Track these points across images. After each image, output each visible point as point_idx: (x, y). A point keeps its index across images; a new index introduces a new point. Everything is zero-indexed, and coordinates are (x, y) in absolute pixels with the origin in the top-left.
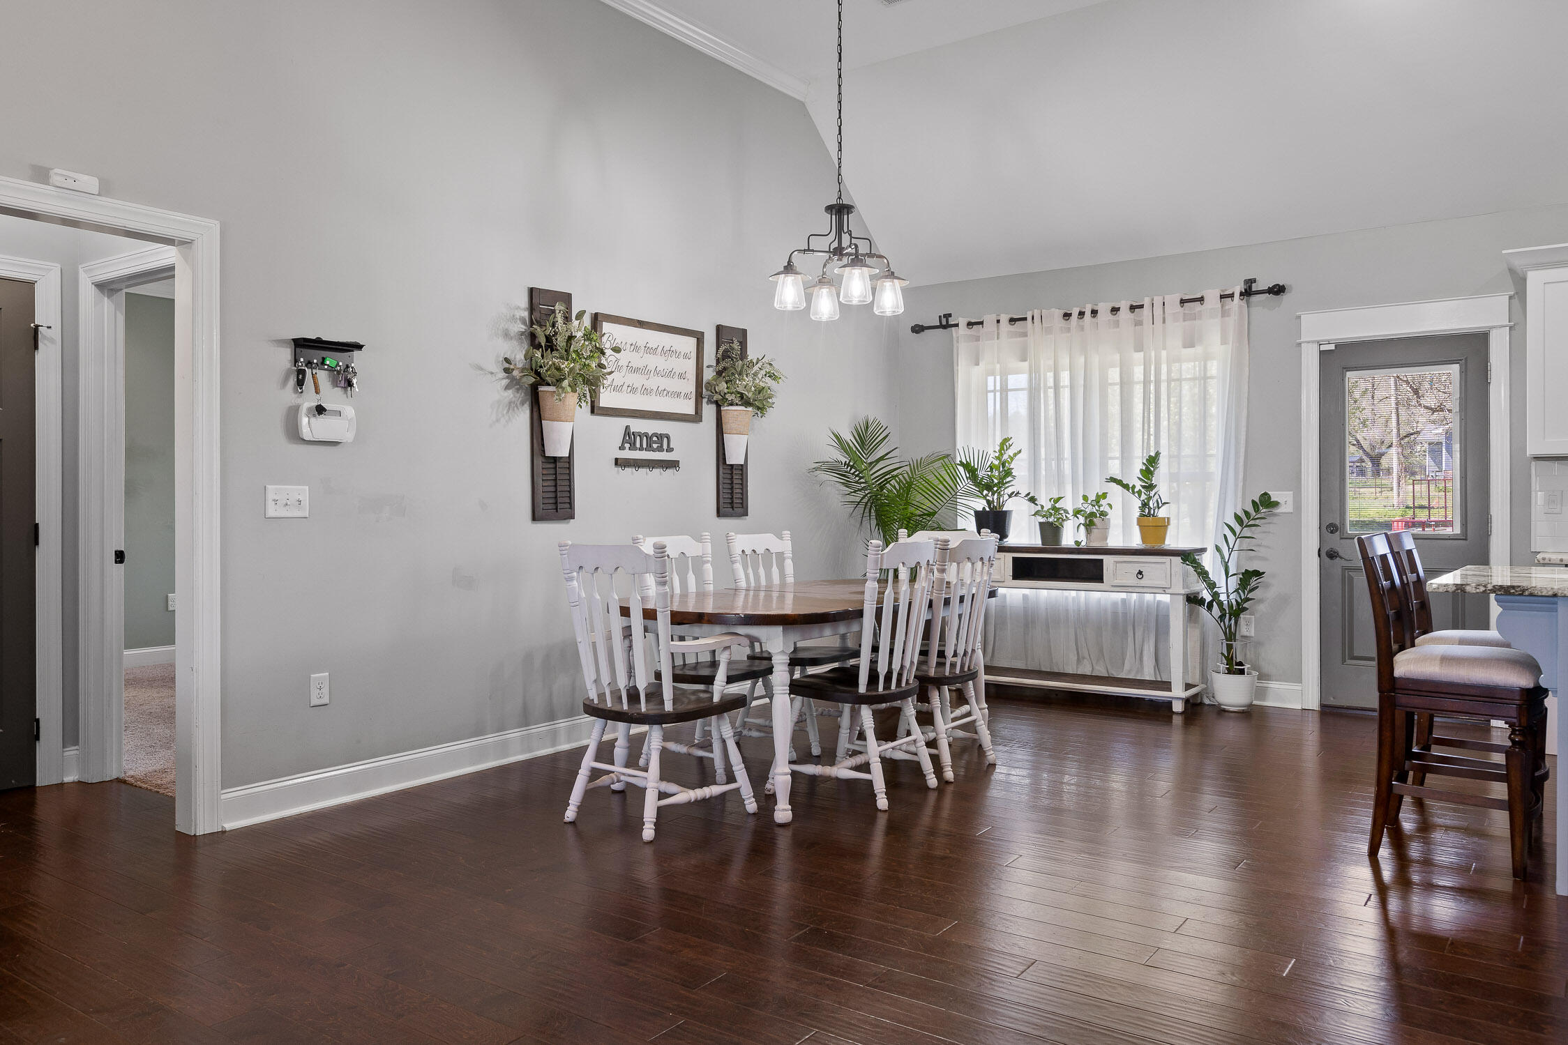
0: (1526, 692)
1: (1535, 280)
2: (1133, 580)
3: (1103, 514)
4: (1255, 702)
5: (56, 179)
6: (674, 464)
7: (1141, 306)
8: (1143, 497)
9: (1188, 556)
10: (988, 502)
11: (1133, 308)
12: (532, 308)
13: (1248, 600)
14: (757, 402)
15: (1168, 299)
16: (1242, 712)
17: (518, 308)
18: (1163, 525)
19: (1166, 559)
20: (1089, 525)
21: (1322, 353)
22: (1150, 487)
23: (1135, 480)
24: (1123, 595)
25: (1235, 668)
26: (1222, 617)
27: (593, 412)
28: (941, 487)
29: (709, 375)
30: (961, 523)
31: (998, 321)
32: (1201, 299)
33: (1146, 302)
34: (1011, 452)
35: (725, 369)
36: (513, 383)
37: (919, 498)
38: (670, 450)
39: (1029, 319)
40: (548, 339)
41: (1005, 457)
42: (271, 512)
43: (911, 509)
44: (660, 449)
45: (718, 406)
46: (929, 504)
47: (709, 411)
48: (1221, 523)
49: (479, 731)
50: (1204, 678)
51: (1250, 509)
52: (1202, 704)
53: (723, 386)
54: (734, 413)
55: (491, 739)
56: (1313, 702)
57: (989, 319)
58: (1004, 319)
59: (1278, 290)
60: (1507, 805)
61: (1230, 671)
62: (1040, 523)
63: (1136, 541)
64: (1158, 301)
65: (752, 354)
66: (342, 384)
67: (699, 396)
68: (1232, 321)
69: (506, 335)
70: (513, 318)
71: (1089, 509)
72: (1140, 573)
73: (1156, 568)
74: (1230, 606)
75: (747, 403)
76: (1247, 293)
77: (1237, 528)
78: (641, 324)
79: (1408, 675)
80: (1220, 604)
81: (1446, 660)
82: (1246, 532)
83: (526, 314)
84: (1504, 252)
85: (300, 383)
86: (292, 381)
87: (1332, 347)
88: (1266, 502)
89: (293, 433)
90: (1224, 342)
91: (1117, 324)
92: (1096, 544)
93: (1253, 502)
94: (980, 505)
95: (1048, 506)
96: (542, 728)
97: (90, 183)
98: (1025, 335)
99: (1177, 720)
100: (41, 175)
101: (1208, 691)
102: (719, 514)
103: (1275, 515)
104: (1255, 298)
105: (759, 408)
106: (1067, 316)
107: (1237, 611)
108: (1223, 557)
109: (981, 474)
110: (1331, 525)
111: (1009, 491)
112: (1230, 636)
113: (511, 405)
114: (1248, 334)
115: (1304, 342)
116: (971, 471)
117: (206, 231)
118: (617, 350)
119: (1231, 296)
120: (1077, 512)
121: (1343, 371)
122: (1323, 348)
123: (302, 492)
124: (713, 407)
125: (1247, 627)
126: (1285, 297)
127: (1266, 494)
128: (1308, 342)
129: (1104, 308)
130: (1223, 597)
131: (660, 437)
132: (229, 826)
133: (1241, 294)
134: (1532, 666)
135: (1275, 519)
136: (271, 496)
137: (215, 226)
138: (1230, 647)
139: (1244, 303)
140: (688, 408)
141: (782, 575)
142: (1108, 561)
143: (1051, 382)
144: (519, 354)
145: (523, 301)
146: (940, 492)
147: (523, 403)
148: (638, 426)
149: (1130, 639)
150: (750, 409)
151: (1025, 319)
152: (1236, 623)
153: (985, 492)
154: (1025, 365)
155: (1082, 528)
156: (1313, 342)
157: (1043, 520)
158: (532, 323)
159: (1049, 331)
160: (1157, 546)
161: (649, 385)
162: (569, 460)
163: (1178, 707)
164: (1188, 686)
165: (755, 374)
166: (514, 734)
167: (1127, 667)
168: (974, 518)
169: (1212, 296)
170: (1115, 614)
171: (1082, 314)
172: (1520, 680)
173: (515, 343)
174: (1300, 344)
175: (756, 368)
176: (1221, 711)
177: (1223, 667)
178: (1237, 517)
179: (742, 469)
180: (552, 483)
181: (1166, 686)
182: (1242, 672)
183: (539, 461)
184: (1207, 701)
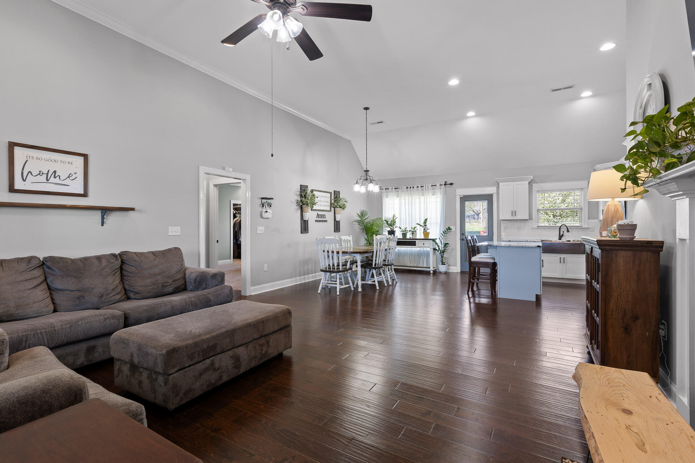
0: (493, 263)
1: (501, 184)
2: (422, 245)
3: (416, 231)
4: (447, 271)
5: (226, 169)
6: (326, 221)
7: (423, 186)
8: (424, 228)
9: (433, 240)
10: (391, 229)
11: (421, 187)
12: (301, 189)
13: (446, 249)
14: (343, 207)
15: (429, 185)
16: (445, 273)
17: (298, 189)
18: (428, 234)
19: (429, 241)
20: (413, 234)
21: (460, 197)
22: (425, 225)
23: (422, 224)
24: (420, 249)
25: (443, 264)
26: (441, 253)
27: (311, 210)
28: (380, 225)
29: (333, 201)
30: (384, 233)
31: (392, 188)
32: (436, 185)
33: (424, 186)
34: (395, 218)
35: (336, 200)
36: (298, 205)
37: (375, 228)
38: (325, 218)
39: (399, 188)
40: (304, 195)
41: (394, 219)
42: (258, 232)
43: (373, 230)
44: (324, 218)
45: (334, 208)
46: (377, 229)
47: (333, 209)
48: (440, 233)
49: (292, 277)
50: (437, 266)
52: (436, 272)
53: (336, 204)
54: (338, 210)
55: (294, 279)
56: (459, 271)
57: (390, 188)
58: (394, 188)
59: (451, 184)
60: (490, 283)
61: (442, 264)
62: (402, 233)
63: (423, 237)
64: (427, 185)
65: (341, 196)
66: (270, 206)
67: (331, 206)
68: (442, 190)
69: (296, 195)
70: (298, 191)
71: (413, 230)
72: (424, 244)
73: (427, 243)
74: (442, 251)
75: (340, 207)
76: (445, 184)
77: (443, 234)
78: (320, 191)
79: (474, 261)
80: (440, 250)
81: (480, 258)
82: (445, 235)
83: (300, 190)
84: (494, 178)
85: (263, 206)
86: (261, 206)
87: (462, 196)
88: (449, 229)
89: (262, 217)
90: (440, 194)
91: (418, 190)
92: (414, 238)
93: (446, 229)
94: (389, 229)
95: (404, 229)
96: (303, 277)
97: (231, 170)
98: (398, 192)
99: (431, 275)
100: (224, 169)
101: (438, 269)
102: (335, 232)
104: (447, 185)
105: (343, 209)
106: (407, 188)
107: (443, 252)
108: (440, 240)
109: (389, 222)
110: (462, 234)
111: (395, 226)
112: (442, 257)
113: (297, 209)
114: (445, 193)
115: (457, 195)
116: (387, 222)
117: (248, 177)
118: (317, 197)
119: (442, 185)
120: (410, 231)
121: (464, 202)
122: (461, 196)
123: (262, 228)
124: (333, 208)
125: (446, 255)
126: (453, 185)
127: (449, 227)
129: (415, 187)
130: (441, 249)
131: (323, 215)
132: (252, 294)
133: (444, 185)
134: (494, 259)
135: (451, 232)
136: (258, 229)
137: (249, 176)
138: (442, 259)
139: (444, 187)
140: (329, 209)
141: (350, 245)
142: (417, 241)
143: (404, 202)
144: (299, 199)
145: (299, 188)
146: (380, 226)
147: (299, 209)
148: (320, 213)
149: (421, 258)
150: (341, 209)
152: (443, 254)
153: (390, 226)
154: (398, 198)
155: (411, 234)
156: (459, 195)
157: (402, 232)
158: (301, 192)
159: (403, 191)
160: (427, 238)
161: (322, 204)
162: (308, 221)
163: (432, 272)
164: (434, 268)
165: (342, 201)
166: (298, 278)
167: (421, 264)
168: (387, 232)
169: (438, 185)
170: (418, 253)
171: (410, 188)
172: (492, 261)
173: (298, 196)
175: (342, 200)
176: (440, 273)
177: (441, 263)
178: (443, 232)
179: (339, 221)
180: (304, 226)
181: (429, 268)
182: (445, 264)
183: (302, 221)
184: (437, 271)
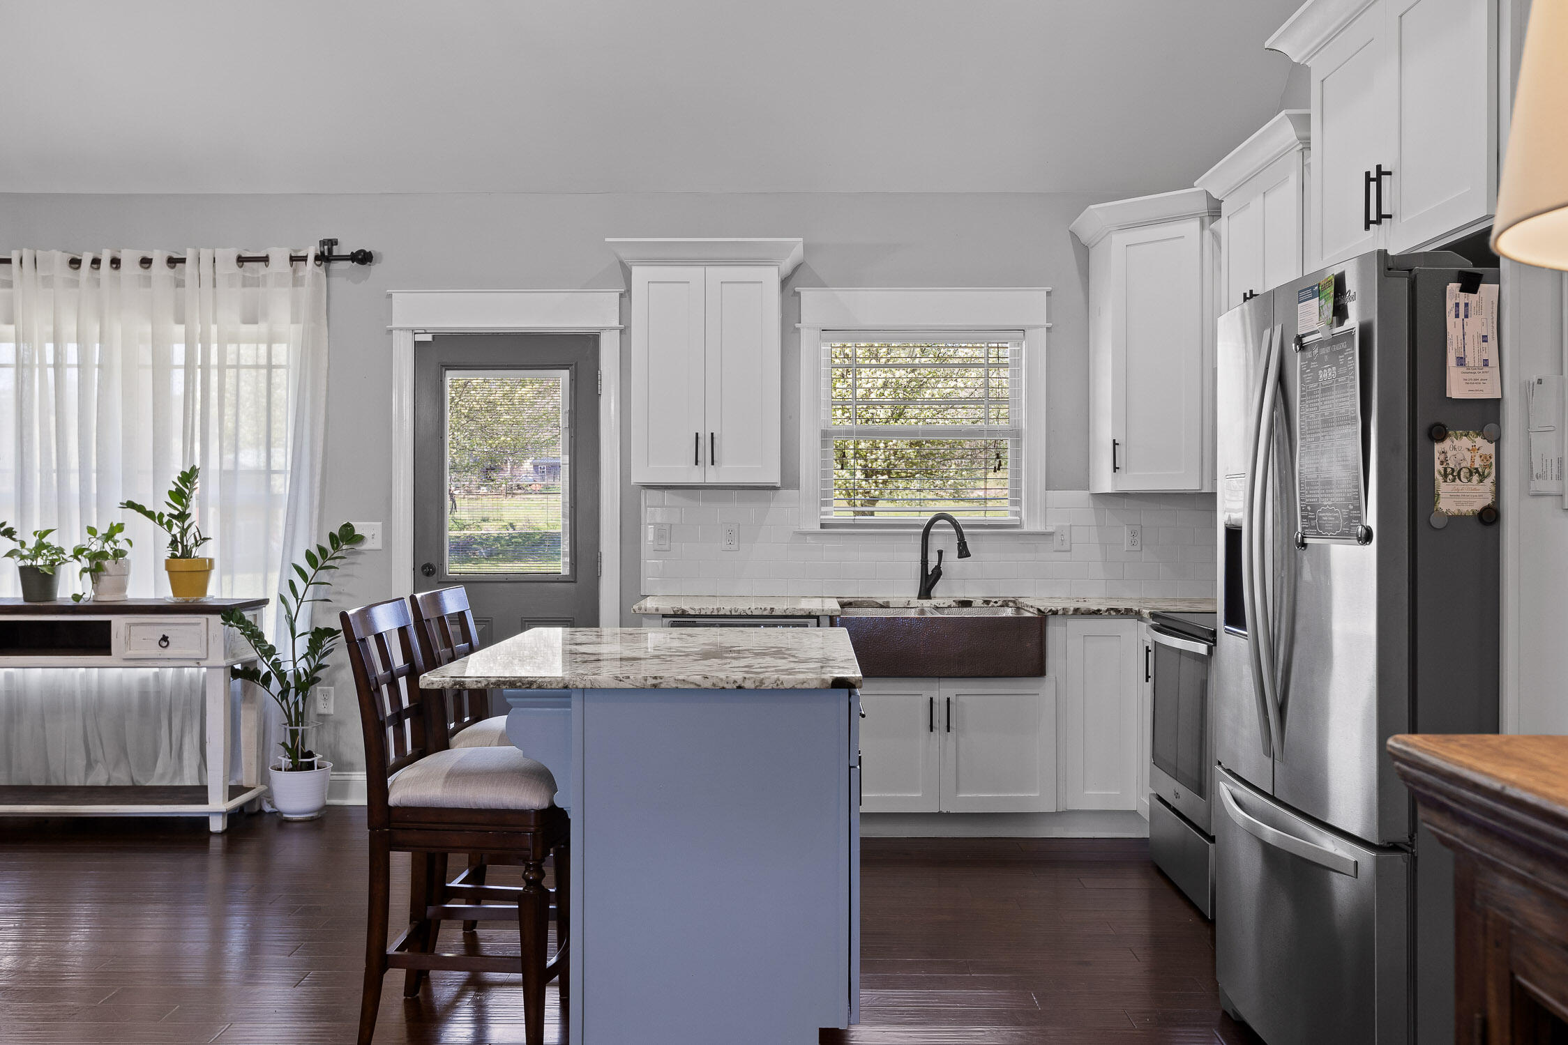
0: (541, 815)
1: (640, 277)
2: (155, 651)
3: (119, 554)
4: (330, 802)
7: (183, 261)
8: (176, 530)
9: (231, 613)
11: (170, 261)
13: (320, 667)
15: (220, 253)
16: (311, 820)
18: (205, 568)
19: (201, 619)
20: (96, 571)
21: (418, 345)
22: (182, 516)
23: (164, 508)
24: (149, 672)
25: (301, 760)
26: (284, 694)
32: (265, 260)
33: (190, 255)
39: (15, 261)
48: (288, 564)
50: (264, 778)
51: (327, 544)
52: (261, 811)
59: (363, 258)
61: (296, 767)
62: (21, 568)
63: (166, 594)
64: (206, 255)
68: (305, 291)
71: (96, 547)
72: (165, 638)
73: (186, 629)
74: (297, 676)
76: (326, 257)
77: (310, 571)
79: (405, 803)
80: (282, 676)
82: (323, 576)
84: (607, 240)
87: (429, 338)
88: (347, 536)
90: (295, 320)
91: (148, 282)
92: (107, 598)
93: (332, 536)
95: (31, 542)
98: (9, 284)
99: (216, 844)
101: (268, 795)
103: (359, 553)
104: (336, 266)
106: (75, 263)
107: (306, 683)
108: (289, 612)
110: (428, 566)
112: (296, 718)
114: (328, 308)
115: (396, 329)
119: (304, 259)
120: (78, 552)
121: (441, 369)
122: (419, 338)
125: (325, 702)
126: (374, 269)
127: (348, 525)
128: (401, 329)
129: (130, 258)
130: (288, 667)
133: (317, 258)
135: (360, 559)
138: (294, 734)
139: (321, 271)
142: (118, 623)
143: (50, 360)
149: (164, 732)
151: (8, 261)
152: (304, 699)
154: (10, 330)
155: (87, 576)
156: (407, 329)
157: (22, 563)
159: (47, 282)
160: (191, 599)
163: (217, 825)
164: (234, 791)
167: (160, 768)
169: (279, 257)
171: (96, 262)
172: (533, 800)
174: (391, 331)
176: (282, 822)
177: (285, 761)
178: (310, 556)
181: (199, 794)
182: (310, 766)
184: (267, 808)
